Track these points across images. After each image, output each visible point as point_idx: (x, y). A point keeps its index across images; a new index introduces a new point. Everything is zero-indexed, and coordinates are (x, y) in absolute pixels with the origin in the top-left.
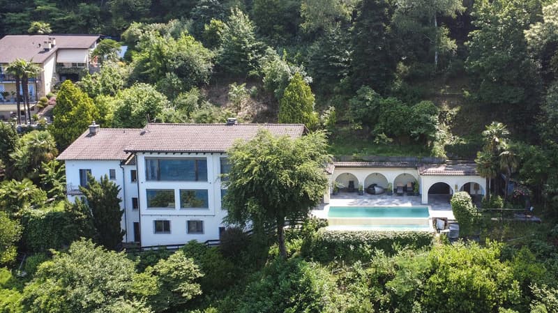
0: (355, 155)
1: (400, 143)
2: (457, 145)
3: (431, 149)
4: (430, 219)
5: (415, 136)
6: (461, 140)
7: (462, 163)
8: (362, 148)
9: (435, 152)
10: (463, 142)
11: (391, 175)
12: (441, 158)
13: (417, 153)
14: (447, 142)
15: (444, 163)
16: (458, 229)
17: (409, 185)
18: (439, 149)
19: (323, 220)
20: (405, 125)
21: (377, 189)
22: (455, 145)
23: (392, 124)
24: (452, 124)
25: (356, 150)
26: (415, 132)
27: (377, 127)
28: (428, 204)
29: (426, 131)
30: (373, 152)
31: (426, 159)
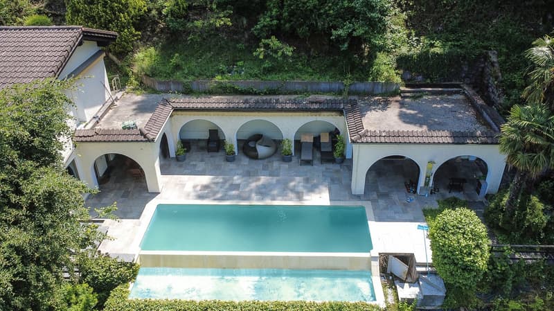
0: (218, 78)
1: (308, 51)
2: (424, 56)
3: (372, 66)
4: (374, 258)
5: (340, 40)
6: (432, 45)
7: (433, 93)
8: (234, 62)
9: (378, 71)
10: (438, 50)
11: (288, 125)
12: (392, 84)
13: (343, 74)
14: (404, 50)
15: (395, 93)
16: (442, 294)
17: (325, 139)
18: (385, 66)
19: (124, 264)
20: (320, 15)
21: (262, 150)
22: (419, 56)
23: (292, 14)
24: (411, 8)
25: (222, 67)
26: (340, 32)
27: (264, 21)
28: (366, 195)
29: (366, 32)
30: (256, 71)
31: (361, 86)
